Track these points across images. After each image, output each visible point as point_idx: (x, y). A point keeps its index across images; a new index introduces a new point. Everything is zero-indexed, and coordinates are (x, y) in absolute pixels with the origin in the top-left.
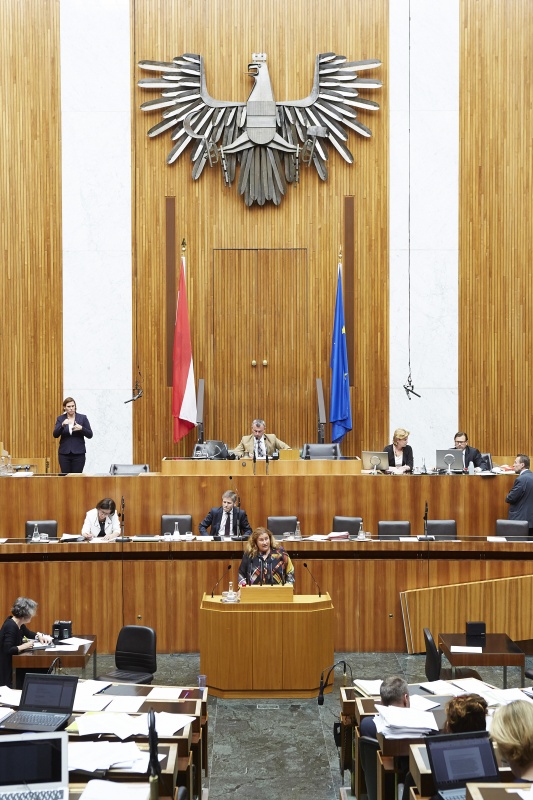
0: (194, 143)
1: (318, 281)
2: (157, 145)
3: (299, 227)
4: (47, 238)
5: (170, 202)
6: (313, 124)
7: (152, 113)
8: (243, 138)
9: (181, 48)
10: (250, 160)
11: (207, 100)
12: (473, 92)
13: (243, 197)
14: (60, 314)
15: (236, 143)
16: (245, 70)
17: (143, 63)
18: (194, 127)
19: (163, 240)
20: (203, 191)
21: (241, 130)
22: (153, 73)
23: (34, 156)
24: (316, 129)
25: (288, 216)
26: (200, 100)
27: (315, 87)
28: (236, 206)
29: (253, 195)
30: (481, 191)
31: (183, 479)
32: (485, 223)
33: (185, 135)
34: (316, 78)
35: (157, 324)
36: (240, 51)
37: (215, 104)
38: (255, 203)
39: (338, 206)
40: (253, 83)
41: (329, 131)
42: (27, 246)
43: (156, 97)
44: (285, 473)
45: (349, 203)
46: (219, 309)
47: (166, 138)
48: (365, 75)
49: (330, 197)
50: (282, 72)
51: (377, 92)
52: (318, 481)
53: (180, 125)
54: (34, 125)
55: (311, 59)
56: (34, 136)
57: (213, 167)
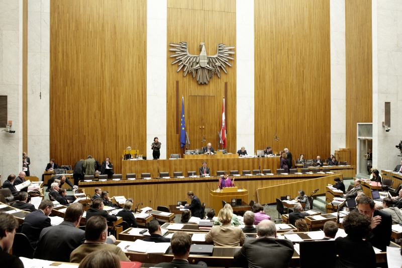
0: (184, 66)
1: (218, 105)
2: (174, 67)
3: (213, 90)
4: (142, 92)
5: (177, 82)
6: (217, 62)
7: (173, 58)
8: (198, 65)
9: (181, 40)
10: (200, 72)
11: (188, 54)
12: (258, 56)
13: (198, 82)
14: (146, 113)
15: (196, 67)
16: (199, 46)
17: (171, 43)
18: (185, 61)
19: (175, 93)
20: (186, 80)
21: (197, 63)
22: (173, 47)
23: (139, 68)
24: (218, 64)
25: (210, 87)
26: (186, 55)
27: (218, 52)
28: (196, 84)
29: (201, 81)
30: (260, 82)
31: (191, 160)
32: (261, 90)
33: (182, 64)
34: (218, 50)
35: (173, 116)
36: (197, 42)
37: (191, 56)
38: (201, 83)
39: (223, 85)
40: (201, 50)
41: (221, 65)
42: (136, 94)
43: (174, 53)
44: (219, 158)
45: (226, 84)
46: (191, 112)
47: (176, 65)
48: (230, 50)
49: (221, 82)
50: (208, 48)
51: (233, 54)
52: (228, 160)
53: (181, 61)
54: (139, 59)
55: (216, 45)
56: (139, 63)
57: (190, 73)
